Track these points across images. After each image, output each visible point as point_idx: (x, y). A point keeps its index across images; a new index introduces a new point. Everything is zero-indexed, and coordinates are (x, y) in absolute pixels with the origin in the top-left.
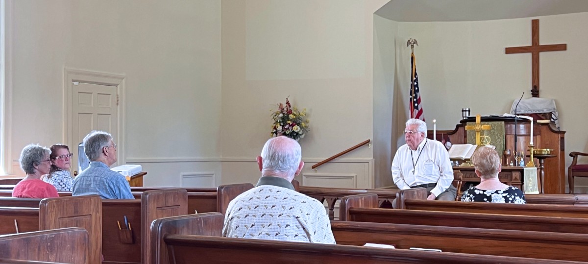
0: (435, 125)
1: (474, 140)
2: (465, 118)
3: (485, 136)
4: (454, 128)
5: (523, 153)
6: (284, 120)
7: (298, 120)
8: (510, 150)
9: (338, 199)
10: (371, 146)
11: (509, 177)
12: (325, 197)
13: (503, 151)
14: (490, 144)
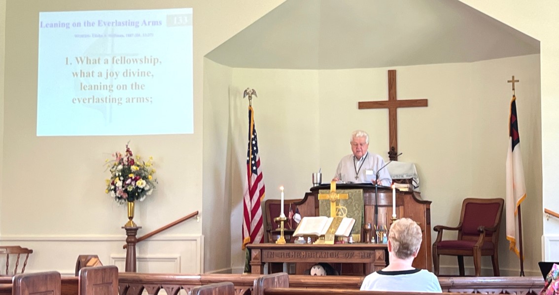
0: (282, 194)
1: (327, 212)
2: (315, 185)
3: (341, 207)
4: (302, 197)
5: (384, 227)
6: (125, 173)
7: (143, 171)
8: (371, 224)
9: (162, 288)
10: (200, 219)
11: (371, 256)
12: (144, 285)
13: (362, 225)
14: (347, 216)
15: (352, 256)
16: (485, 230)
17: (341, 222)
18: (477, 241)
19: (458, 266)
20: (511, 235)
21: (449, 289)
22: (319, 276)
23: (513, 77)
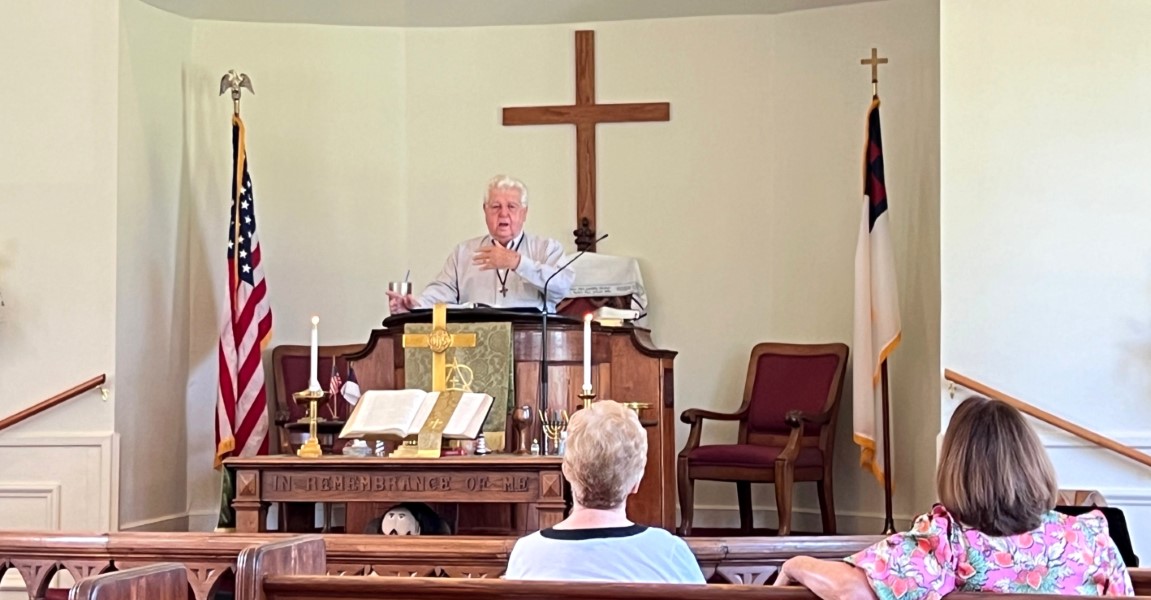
0: (315, 333)
1: (425, 378)
3: (458, 366)
4: (365, 340)
5: (562, 413)
8: (530, 408)
9: (12, 566)
10: (109, 394)
11: (532, 486)
13: (509, 409)
14: (472, 388)
15: (484, 484)
16: (804, 420)
17: (456, 403)
18: (783, 447)
19: (737, 507)
20: (865, 432)
21: (717, 565)
22: (402, 537)
23: (874, 51)
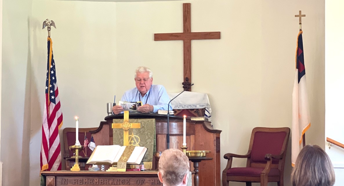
0: (77, 123)
1: (121, 140)
2: (110, 115)
3: (134, 136)
4: (98, 126)
13: (154, 153)
14: (139, 145)
15: (143, 183)
16: (273, 158)
17: (133, 150)
18: (264, 168)
23: (300, 12)
